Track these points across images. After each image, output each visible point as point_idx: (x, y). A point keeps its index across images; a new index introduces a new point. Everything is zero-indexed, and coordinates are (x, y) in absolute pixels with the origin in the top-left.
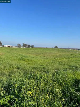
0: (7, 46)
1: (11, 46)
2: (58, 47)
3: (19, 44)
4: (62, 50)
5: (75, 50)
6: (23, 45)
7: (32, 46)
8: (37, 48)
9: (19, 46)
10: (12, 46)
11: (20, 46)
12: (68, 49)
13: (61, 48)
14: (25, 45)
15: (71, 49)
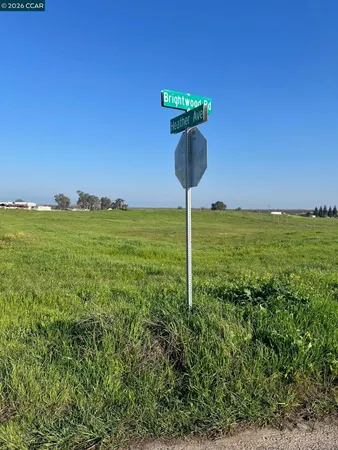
0: (11, 203)
1: (30, 204)
2: (225, 206)
3: (61, 195)
4: (244, 216)
5: (295, 216)
6: (80, 201)
7: (119, 201)
8: (144, 213)
9: (62, 203)
10: (34, 205)
11: (68, 203)
12: (268, 212)
13: (239, 209)
14: (86, 200)
15: (278, 211)
